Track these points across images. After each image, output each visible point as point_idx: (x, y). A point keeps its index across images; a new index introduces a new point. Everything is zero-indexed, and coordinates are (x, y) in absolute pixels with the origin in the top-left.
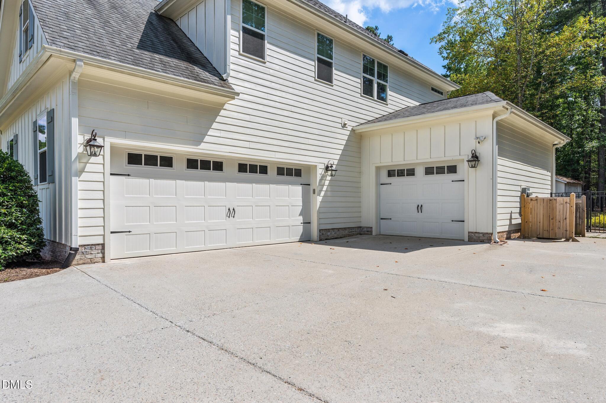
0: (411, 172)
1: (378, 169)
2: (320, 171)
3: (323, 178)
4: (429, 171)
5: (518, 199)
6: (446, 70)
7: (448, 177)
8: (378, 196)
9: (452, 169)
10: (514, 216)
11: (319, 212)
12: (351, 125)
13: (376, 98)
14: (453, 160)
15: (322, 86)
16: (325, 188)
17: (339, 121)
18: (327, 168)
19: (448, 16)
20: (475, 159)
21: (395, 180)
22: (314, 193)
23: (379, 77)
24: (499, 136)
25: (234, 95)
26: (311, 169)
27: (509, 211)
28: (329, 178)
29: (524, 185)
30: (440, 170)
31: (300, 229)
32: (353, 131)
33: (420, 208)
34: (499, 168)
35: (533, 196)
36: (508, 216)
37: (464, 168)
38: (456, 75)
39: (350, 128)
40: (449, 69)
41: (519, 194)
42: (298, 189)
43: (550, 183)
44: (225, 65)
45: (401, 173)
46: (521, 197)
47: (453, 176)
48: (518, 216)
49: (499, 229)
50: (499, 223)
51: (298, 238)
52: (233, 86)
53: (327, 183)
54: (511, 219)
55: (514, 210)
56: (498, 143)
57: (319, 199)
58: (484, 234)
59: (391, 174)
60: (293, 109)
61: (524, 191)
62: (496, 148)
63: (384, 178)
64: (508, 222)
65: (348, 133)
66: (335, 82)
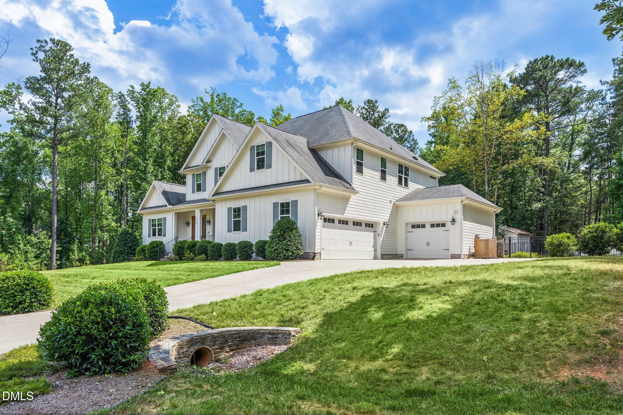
0: (423, 226)
1: (407, 224)
2: (382, 225)
3: (382, 228)
4: (432, 226)
5: (474, 240)
6: (431, 137)
7: (441, 229)
8: (406, 238)
9: (443, 225)
10: (471, 248)
11: (381, 246)
12: (393, 201)
13: (404, 186)
14: (444, 221)
15: (382, 183)
16: (383, 234)
17: (388, 199)
18: (384, 224)
19: (435, 102)
20: (454, 220)
21: (416, 230)
22: (379, 236)
23: (405, 175)
24: (463, 210)
25: (355, 192)
26: (377, 224)
27: (469, 245)
28: (385, 228)
29: (477, 233)
30: (438, 225)
31: (373, 253)
32: (394, 204)
33: (428, 244)
34: (464, 225)
35: (481, 238)
36: (469, 248)
37: (449, 225)
38: (440, 147)
39: (393, 203)
40: (434, 136)
41: (474, 237)
42: (372, 234)
43: (492, 233)
44: (352, 179)
45: (418, 226)
46: (475, 239)
47: (443, 228)
48: (473, 248)
49: (464, 253)
50: (464, 250)
51: (372, 258)
52: (355, 188)
53: (384, 231)
54: (470, 249)
55: (471, 245)
56: (463, 215)
57: (381, 239)
58: (457, 255)
59: (413, 227)
60: (372, 195)
61: (476, 236)
62: (462, 217)
63: (410, 229)
64: (468, 251)
65: (392, 205)
66: (387, 180)
